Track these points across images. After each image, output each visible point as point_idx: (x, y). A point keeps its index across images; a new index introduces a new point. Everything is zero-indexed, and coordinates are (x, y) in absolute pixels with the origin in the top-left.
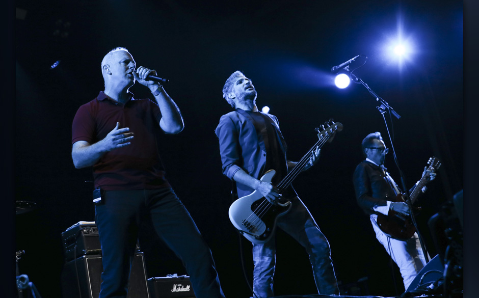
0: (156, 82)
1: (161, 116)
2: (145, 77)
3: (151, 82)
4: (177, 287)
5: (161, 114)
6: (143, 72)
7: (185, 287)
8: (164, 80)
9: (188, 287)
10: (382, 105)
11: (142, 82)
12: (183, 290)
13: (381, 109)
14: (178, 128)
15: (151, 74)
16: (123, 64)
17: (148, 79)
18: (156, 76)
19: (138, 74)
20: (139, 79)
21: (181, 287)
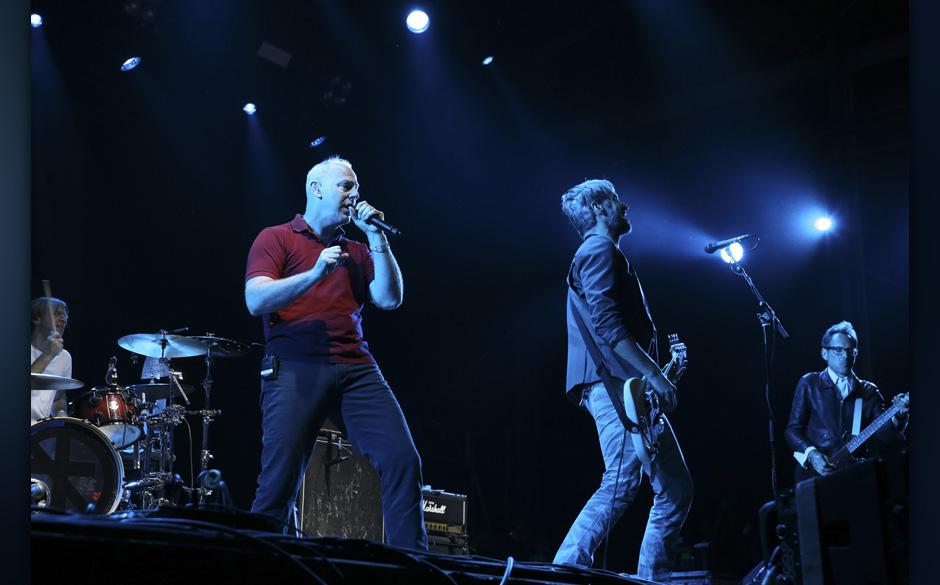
0: (379, 230)
1: (373, 279)
2: (366, 218)
3: (372, 227)
4: (428, 505)
5: (374, 274)
6: (366, 209)
7: (439, 507)
8: (394, 231)
9: (443, 508)
10: (765, 313)
11: (360, 223)
12: (435, 510)
13: (763, 318)
14: (393, 303)
15: (375, 216)
16: (341, 188)
17: (369, 221)
18: (381, 221)
19: (357, 211)
20: (357, 218)
21: (433, 506)
